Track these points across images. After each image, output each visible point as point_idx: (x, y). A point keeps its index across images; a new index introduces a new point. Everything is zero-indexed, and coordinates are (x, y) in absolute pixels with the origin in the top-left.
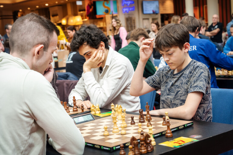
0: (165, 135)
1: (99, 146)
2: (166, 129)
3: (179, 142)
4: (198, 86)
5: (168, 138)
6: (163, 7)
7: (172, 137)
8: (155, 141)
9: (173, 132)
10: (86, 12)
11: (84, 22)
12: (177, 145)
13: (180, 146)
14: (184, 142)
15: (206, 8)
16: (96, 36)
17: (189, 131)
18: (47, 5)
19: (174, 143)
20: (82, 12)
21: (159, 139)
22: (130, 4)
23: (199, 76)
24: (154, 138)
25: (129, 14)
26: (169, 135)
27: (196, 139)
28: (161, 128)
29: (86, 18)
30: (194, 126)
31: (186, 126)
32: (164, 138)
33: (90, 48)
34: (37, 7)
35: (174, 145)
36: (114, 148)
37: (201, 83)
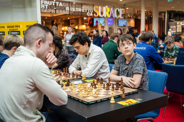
0: (121, 97)
1: (82, 100)
2: (122, 93)
3: (129, 102)
4: (137, 70)
5: (123, 99)
6: (129, 23)
7: (125, 99)
8: (115, 100)
9: (126, 95)
10: (88, 23)
11: (87, 28)
12: (127, 104)
13: (129, 105)
14: (132, 103)
15: (152, 25)
16: (84, 38)
17: (136, 95)
18: (69, 18)
19: (126, 103)
20: (86, 23)
21: (117, 99)
22: (112, 20)
23: (137, 64)
24: (114, 98)
25: (110, 26)
26: (123, 97)
27: (139, 101)
28: (119, 92)
29: (88, 26)
30: (139, 93)
31: (134, 92)
32: (120, 98)
33: (80, 44)
34: (64, 19)
35: (126, 104)
36: (90, 103)
37: (139, 68)
